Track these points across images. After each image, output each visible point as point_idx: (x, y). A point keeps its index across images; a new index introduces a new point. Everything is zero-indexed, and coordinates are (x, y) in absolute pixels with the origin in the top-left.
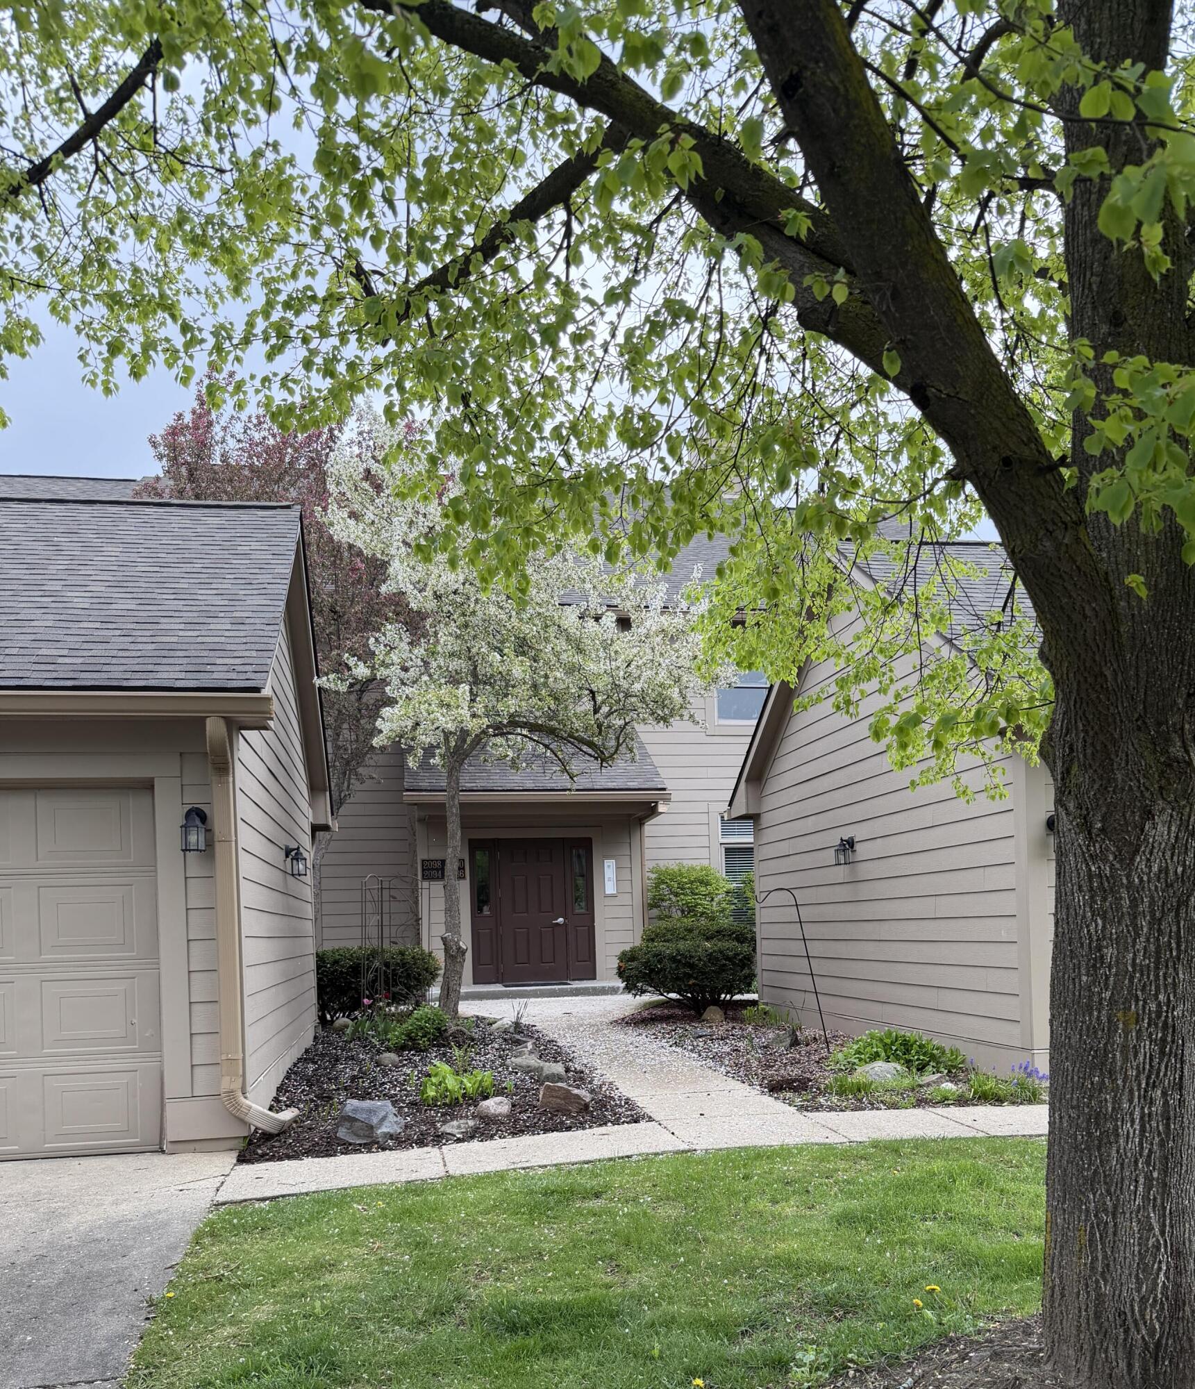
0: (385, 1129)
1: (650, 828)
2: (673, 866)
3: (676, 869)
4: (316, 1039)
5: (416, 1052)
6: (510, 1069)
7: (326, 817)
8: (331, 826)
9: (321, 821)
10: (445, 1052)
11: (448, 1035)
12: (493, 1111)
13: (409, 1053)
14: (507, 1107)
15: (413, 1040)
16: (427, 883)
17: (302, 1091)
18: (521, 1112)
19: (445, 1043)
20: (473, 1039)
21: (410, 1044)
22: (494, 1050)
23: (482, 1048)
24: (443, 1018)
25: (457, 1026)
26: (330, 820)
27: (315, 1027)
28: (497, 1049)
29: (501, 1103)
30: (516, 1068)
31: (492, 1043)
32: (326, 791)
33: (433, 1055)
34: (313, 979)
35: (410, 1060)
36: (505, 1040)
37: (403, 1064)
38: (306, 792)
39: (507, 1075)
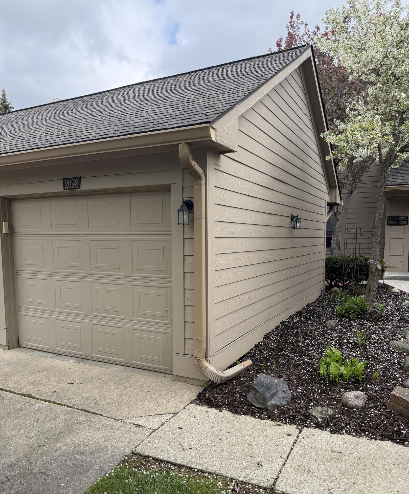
0: (273, 402)
4: (320, 296)
5: (349, 320)
6: (391, 349)
7: (336, 199)
8: (339, 203)
9: (333, 201)
10: (363, 323)
11: (367, 313)
12: (351, 402)
13: (345, 320)
14: (362, 401)
15: (348, 313)
16: (389, 226)
17: (275, 340)
18: (372, 407)
19: (365, 317)
20: (381, 317)
21: (346, 315)
22: (392, 326)
23: (385, 323)
24: (365, 304)
25: (374, 308)
26: (338, 201)
27: (322, 291)
28: (393, 326)
29: (359, 397)
30: (395, 349)
31: (393, 320)
32: (336, 187)
33: (356, 324)
34: (323, 270)
35: (342, 325)
36: (401, 319)
37: (337, 328)
38: (325, 188)
39: (387, 354)
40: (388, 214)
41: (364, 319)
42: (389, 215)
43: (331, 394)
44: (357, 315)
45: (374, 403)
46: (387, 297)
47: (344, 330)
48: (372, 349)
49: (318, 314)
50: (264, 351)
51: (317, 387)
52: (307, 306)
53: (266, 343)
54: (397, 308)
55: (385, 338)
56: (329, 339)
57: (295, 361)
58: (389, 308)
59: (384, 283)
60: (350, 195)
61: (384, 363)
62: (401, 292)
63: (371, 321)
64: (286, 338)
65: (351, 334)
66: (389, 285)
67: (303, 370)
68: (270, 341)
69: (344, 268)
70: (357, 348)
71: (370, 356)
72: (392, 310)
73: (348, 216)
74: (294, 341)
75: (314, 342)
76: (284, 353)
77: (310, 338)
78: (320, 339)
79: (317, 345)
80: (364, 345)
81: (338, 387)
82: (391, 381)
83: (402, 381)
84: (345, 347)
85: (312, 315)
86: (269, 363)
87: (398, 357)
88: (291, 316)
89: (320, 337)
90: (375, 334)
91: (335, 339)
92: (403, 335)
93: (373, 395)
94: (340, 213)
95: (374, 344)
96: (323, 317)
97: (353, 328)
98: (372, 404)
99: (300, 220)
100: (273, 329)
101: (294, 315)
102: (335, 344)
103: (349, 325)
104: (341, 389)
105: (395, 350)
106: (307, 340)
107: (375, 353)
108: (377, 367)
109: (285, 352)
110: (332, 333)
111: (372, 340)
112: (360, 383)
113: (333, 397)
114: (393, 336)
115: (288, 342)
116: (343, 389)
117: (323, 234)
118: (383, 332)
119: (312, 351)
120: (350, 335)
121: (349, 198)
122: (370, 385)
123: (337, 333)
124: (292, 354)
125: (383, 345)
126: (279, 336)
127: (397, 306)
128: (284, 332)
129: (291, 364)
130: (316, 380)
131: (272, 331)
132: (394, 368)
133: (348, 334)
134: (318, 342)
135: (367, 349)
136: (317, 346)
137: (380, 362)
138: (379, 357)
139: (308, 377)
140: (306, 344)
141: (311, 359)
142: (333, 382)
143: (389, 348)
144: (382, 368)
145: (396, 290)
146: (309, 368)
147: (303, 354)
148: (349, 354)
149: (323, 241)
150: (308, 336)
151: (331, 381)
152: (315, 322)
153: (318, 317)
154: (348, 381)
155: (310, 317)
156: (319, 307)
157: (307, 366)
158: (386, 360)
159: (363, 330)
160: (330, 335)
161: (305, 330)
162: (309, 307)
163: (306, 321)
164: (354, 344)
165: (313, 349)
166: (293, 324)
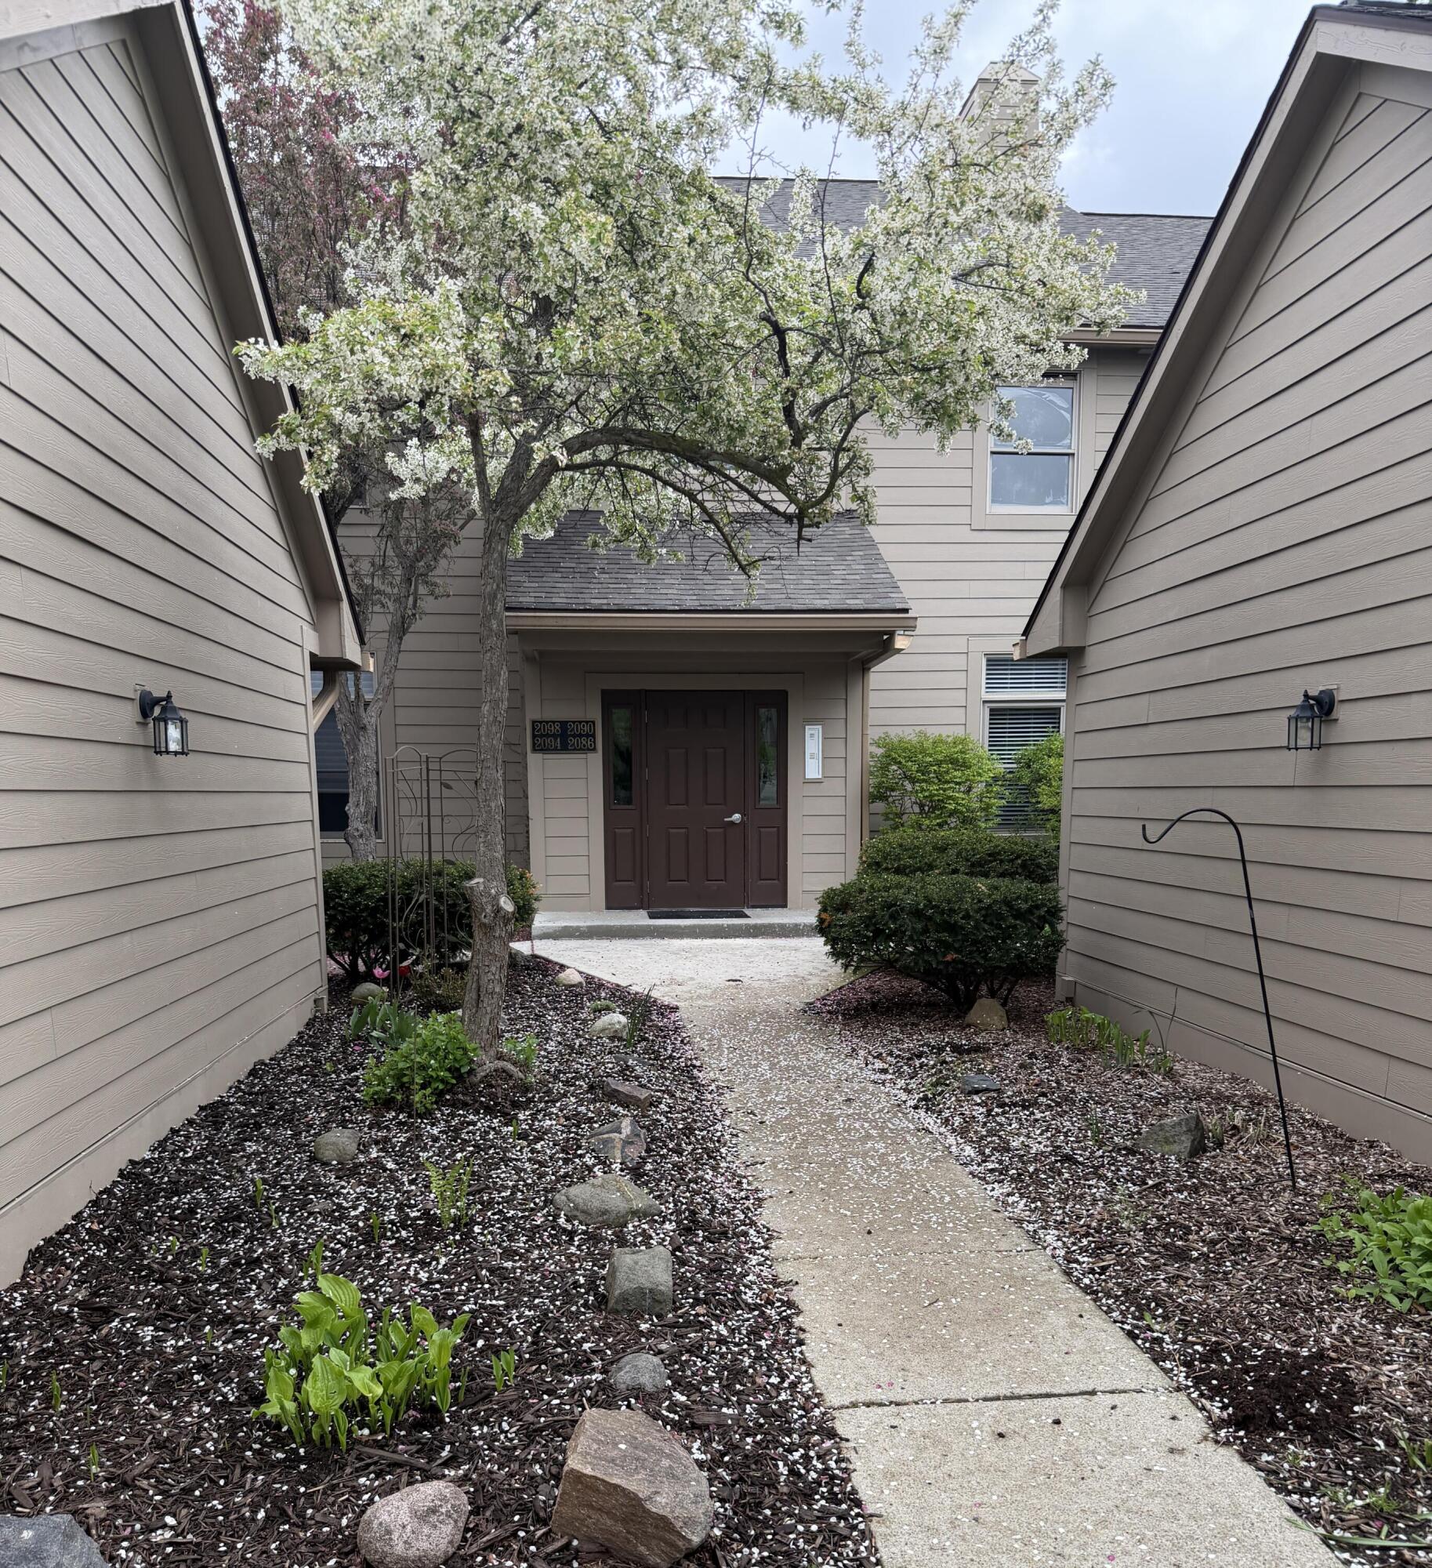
1: (880, 675)
2: (910, 735)
3: (915, 740)
4: (309, 1024)
5: (410, 1117)
6: (562, 1221)
7: (342, 646)
8: (358, 661)
9: (333, 653)
10: (462, 1123)
11: (476, 1080)
12: (399, 1548)
13: (394, 1118)
14: (450, 1527)
15: (405, 1088)
16: (539, 756)
17: (83, 1265)
18: (491, 1547)
19: (468, 1099)
20: (526, 1089)
21: (399, 1097)
22: (562, 1120)
23: (539, 1111)
24: (465, 1050)
25: (500, 1057)
26: (353, 652)
27: (315, 1001)
28: (567, 1119)
29: (433, 1511)
30: (575, 1217)
31: (565, 1095)
32: (340, 599)
33: (435, 1131)
34: (314, 921)
35: (384, 1144)
36: (591, 1088)
37: (362, 1158)
38: (294, 598)
39: (548, 1245)
40: (533, 713)
41: (465, 1105)
42: (537, 717)
43: (312, 1518)
44: (440, 1094)
45: (499, 1521)
46: (544, 1006)
47: (391, 1165)
48: (491, 1233)
49: (290, 1103)
50: (16, 1338)
51: (251, 1491)
52: (253, 1073)
53: (37, 1292)
54: (577, 1042)
55: (541, 1176)
56: (326, 1215)
57: (169, 1362)
58: (551, 1046)
59: (537, 952)
60: (401, 638)
61: (538, 1295)
62: (589, 979)
63: (489, 1111)
64: (136, 1247)
65: (415, 1180)
66: (551, 958)
67: (196, 1408)
68: (59, 1272)
69: (394, 909)
70: (437, 1240)
71: (484, 1272)
72: (561, 1054)
73: (402, 716)
74: (170, 1258)
75: (263, 1244)
76: (119, 1330)
77: (245, 1228)
78: (289, 1224)
79: (274, 1257)
80: (463, 1224)
81: (348, 1470)
82: (564, 1382)
83: (604, 1371)
84: (391, 1246)
85: (266, 1114)
86: (35, 1403)
87: (590, 1254)
88: (174, 1132)
89: (292, 1213)
90: (506, 1165)
91: (353, 1213)
92: (600, 1150)
93: (493, 1481)
94: (367, 704)
95: (500, 1212)
96: (312, 1114)
97: (424, 1149)
98: (490, 1525)
99: (183, 715)
100: (80, 1208)
101: (191, 1122)
102: (352, 1238)
103: (409, 1139)
104: (358, 1477)
105: (576, 1223)
106: (234, 1237)
107: (505, 1250)
108: (511, 1319)
109: (123, 1321)
110: (343, 1187)
111: (495, 1195)
112: (442, 1421)
113: (326, 1529)
114: (566, 1161)
115: (145, 1267)
116: (367, 1476)
117: (305, 778)
118: (533, 1151)
119: (250, 1289)
120: (412, 1182)
121: (395, 648)
122: (481, 1425)
123: (360, 1183)
124: (157, 1329)
125: (532, 1209)
126: (104, 1243)
127: (578, 1036)
128: (127, 1216)
129: (146, 1381)
130: (249, 1453)
131: (74, 1218)
132: (574, 1309)
133: (405, 1179)
134: (279, 1239)
135: (475, 1238)
136: (274, 1265)
137: (523, 1292)
138: (521, 1267)
139: (216, 1442)
140: (223, 1261)
141: (241, 1334)
142: (329, 1444)
143: (556, 1217)
144: (529, 1323)
145: (571, 977)
146: (225, 1390)
147: (207, 1315)
148: (404, 1276)
149: (308, 807)
150: (239, 1219)
151: (318, 1443)
152: (276, 1144)
153: (288, 1119)
154: (392, 1429)
155: (258, 1126)
156: (300, 1070)
157: (217, 1382)
158: (544, 1277)
159: (462, 1151)
160: (333, 1195)
161: (230, 1188)
162: (261, 1078)
163: (240, 1142)
164: (425, 1225)
165: (253, 1282)
166: (178, 1171)
